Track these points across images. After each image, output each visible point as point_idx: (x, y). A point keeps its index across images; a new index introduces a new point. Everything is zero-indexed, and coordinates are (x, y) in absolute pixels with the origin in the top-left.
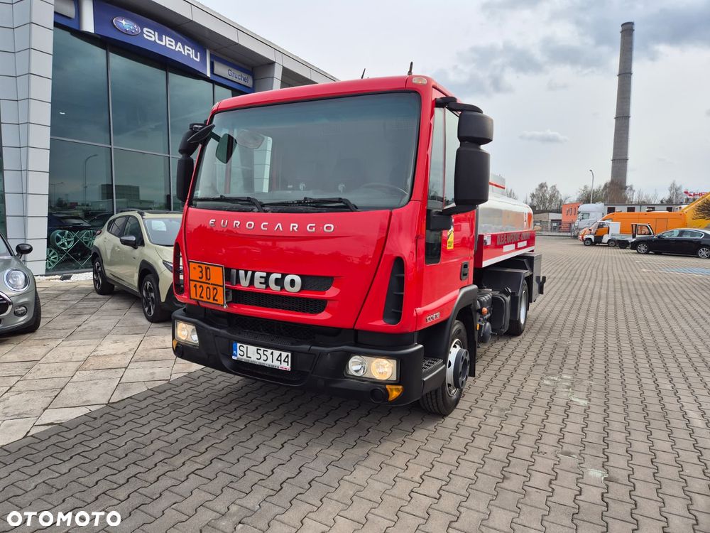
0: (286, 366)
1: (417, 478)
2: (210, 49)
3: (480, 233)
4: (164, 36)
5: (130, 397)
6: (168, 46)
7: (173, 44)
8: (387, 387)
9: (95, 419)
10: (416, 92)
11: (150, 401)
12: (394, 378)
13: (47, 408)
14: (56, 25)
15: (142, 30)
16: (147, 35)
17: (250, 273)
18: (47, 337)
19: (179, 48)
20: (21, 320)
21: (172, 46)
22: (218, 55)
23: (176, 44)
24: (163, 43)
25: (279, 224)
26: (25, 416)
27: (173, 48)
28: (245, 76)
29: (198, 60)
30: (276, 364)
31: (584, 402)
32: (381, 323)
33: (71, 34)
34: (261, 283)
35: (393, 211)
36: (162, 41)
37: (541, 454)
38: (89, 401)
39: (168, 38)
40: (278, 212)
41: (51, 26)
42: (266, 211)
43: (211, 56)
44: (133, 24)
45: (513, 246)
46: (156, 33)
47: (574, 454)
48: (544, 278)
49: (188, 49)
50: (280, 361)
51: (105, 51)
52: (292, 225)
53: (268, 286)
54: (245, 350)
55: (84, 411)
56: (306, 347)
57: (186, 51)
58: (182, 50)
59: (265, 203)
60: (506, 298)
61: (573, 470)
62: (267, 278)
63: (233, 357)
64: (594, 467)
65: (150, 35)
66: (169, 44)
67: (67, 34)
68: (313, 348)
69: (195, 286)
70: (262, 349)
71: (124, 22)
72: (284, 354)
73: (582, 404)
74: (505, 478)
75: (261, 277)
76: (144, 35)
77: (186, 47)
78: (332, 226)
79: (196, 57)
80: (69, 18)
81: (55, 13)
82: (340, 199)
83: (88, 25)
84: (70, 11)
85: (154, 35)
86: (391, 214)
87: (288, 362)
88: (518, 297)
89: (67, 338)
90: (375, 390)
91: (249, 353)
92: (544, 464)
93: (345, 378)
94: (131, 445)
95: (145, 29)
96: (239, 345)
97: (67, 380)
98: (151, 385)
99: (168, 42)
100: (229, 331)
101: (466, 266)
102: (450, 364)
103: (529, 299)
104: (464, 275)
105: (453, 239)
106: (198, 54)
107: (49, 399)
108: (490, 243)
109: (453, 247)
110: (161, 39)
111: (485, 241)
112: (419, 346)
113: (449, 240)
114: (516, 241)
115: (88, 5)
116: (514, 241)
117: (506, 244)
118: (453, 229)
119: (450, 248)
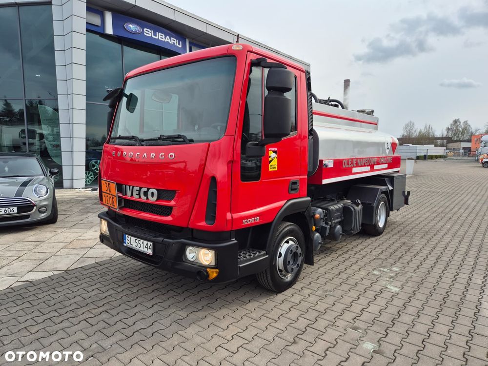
0: (150, 252)
1: (229, 337)
2: (188, 38)
3: (320, 158)
4: (157, 33)
5: (82, 267)
6: (160, 39)
7: (164, 37)
8: (208, 270)
9: (53, 279)
10: (234, 56)
11: (92, 270)
12: (213, 264)
13: (30, 271)
14: (88, 30)
15: (143, 30)
16: (147, 33)
17: (131, 187)
18: (60, 226)
19: (167, 39)
20: (43, 216)
22: (194, 42)
23: (165, 37)
24: (157, 38)
25: (145, 154)
26: (16, 275)
27: (164, 40)
29: (180, 46)
30: (145, 250)
31: (395, 290)
32: (203, 224)
33: (100, 36)
34: (137, 194)
35: (211, 143)
36: (156, 36)
37: (334, 328)
38: (56, 268)
39: (160, 34)
40: (149, 146)
41: (85, 32)
42: (142, 145)
43: (190, 43)
44: (137, 26)
45: (368, 168)
46: (152, 31)
47: (361, 329)
48: (409, 193)
49: (173, 40)
50: (147, 248)
51: (120, 45)
52: (152, 154)
53: (140, 197)
54: (129, 239)
55: (50, 274)
56: (161, 239)
57: (172, 41)
58: (169, 41)
59: (144, 139)
60: (356, 208)
61: (351, 342)
62: (139, 191)
63: (125, 245)
64: (371, 341)
65: (148, 33)
66: (161, 38)
67: (97, 36)
68: (165, 240)
69: (105, 196)
70: (138, 239)
71: (131, 26)
72: (149, 243)
73: (393, 291)
74: (295, 342)
75: (137, 190)
76: (145, 33)
77: (172, 38)
78: (173, 154)
79: (179, 44)
80: (98, 26)
81: (87, 23)
82: (179, 135)
83: (109, 30)
84: (96, 20)
85: (151, 33)
86: (209, 145)
87: (151, 249)
88: (373, 207)
89: (71, 227)
90: (199, 272)
91: (132, 242)
92: (332, 334)
93: (184, 262)
94: (62, 298)
95: (145, 29)
96: (127, 236)
97: (53, 254)
98: (98, 260)
99: (160, 36)
100: (122, 227)
101: (295, 183)
102: (280, 255)
103: (390, 208)
104: (292, 190)
105: (276, 163)
106: (181, 42)
107: (35, 266)
108: (333, 166)
109: (276, 169)
110: (155, 35)
111: (325, 164)
112: (234, 241)
113: (271, 164)
114: (371, 164)
115: (109, 17)
116: (368, 164)
117: (357, 166)
118: (276, 156)
119: (273, 170)
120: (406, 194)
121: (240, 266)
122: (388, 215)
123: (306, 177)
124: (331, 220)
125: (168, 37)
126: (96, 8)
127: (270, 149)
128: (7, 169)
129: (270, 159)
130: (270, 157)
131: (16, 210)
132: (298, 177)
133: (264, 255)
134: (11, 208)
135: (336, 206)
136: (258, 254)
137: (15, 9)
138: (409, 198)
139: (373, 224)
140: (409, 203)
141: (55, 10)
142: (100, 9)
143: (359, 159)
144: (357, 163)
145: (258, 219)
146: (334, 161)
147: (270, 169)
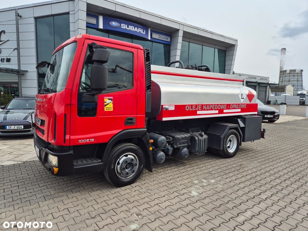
2: (150, 28)
4: (129, 26)
6: (131, 29)
7: (133, 28)
8: (54, 168)
9: (14, 166)
10: (77, 42)
12: (57, 165)
13: (9, 160)
14: (87, 27)
16: (123, 27)
19: (136, 29)
21: (133, 29)
22: (154, 30)
23: (134, 29)
24: (129, 29)
27: (133, 30)
28: (166, 37)
29: (144, 33)
31: (195, 194)
32: (53, 141)
33: (96, 30)
36: (129, 28)
37: (126, 212)
38: (22, 160)
39: (131, 26)
41: (85, 28)
43: (151, 31)
45: (216, 112)
46: (126, 25)
47: (142, 215)
48: (264, 130)
49: (140, 30)
51: (108, 34)
55: (16, 163)
57: (139, 30)
58: (137, 30)
60: (200, 138)
65: (124, 26)
66: (132, 29)
68: (43, 148)
71: (113, 23)
72: (39, 150)
73: (192, 195)
74: (94, 218)
76: (122, 27)
77: (139, 29)
80: (95, 24)
81: (87, 23)
83: (101, 26)
84: (93, 21)
85: (126, 26)
86: (56, 94)
87: (39, 153)
88: (221, 138)
92: (120, 216)
93: (48, 162)
95: (122, 24)
101: (132, 119)
102: (118, 163)
103: (241, 139)
104: (127, 123)
105: (112, 106)
106: (145, 31)
107: (14, 158)
108: (174, 109)
109: (112, 110)
110: (128, 27)
111: (165, 108)
112: (71, 152)
113: (107, 106)
114: (219, 109)
115: (101, 19)
116: (217, 109)
117: (202, 110)
118: (112, 102)
119: (109, 110)
120: (262, 130)
121: (75, 168)
122: (239, 144)
123: (144, 115)
124: (176, 144)
125: (136, 28)
126: (94, 14)
127: (105, 98)
128: (27, 105)
129: (105, 104)
130: (106, 102)
131: (22, 127)
132: (136, 115)
133: (99, 162)
134: (20, 126)
135: (182, 136)
136: (95, 161)
137: (52, 18)
138: (265, 133)
139: (221, 149)
140: (265, 137)
141: (71, 16)
142: (96, 15)
143: (205, 105)
144: (202, 107)
145: (92, 140)
146: (176, 106)
147: (105, 110)
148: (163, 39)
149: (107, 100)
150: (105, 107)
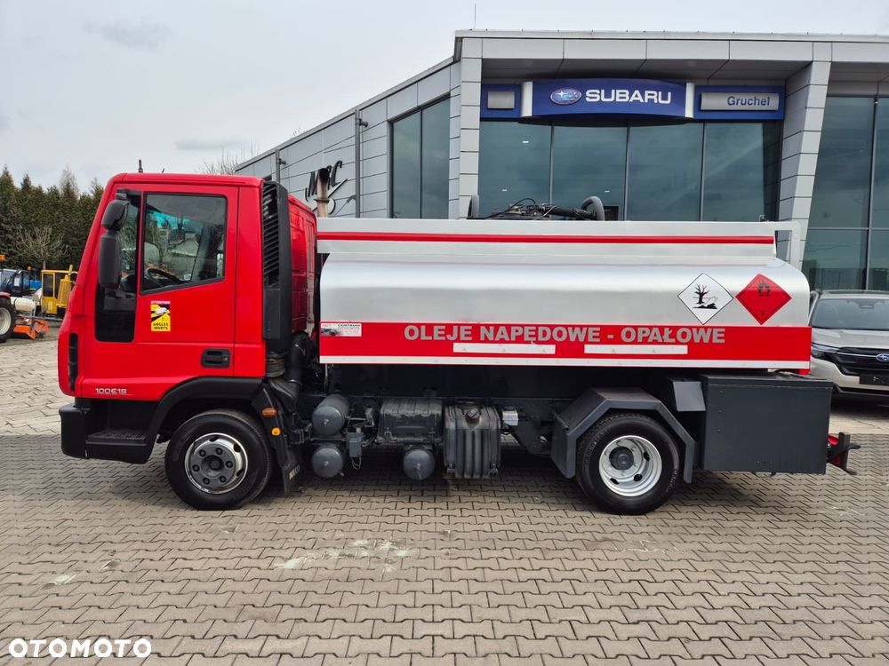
2: (692, 80)
4: (613, 91)
6: (618, 100)
7: (627, 95)
15: (584, 94)
16: (590, 98)
19: (637, 96)
21: (625, 98)
22: (709, 83)
23: (631, 95)
24: (612, 99)
27: (626, 100)
28: (761, 97)
29: (668, 102)
36: (610, 97)
37: (108, 554)
39: (618, 91)
41: (478, 125)
43: (697, 88)
44: (572, 91)
46: (603, 91)
49: (650, 94)
51: (549, 127)
57: (647, 97)
58: (640, 98)
61: (72, 569)
65: (595, 96)
71: (562, 94)
76: (587, 99)
77: (647, 92)
79: (664, 98)
80: (509, 109)
83: (527, 112)
84: (505, 101)
85: (600, 94)
88: (567, 438)
95: (587, 92)
99: (618, 96)
104: (208, 362)
106: (669, 94)
110: (608, 95)
111: (327, 331)
112: (81, 411)
114: (560, 340)
115: (528, 90)
116: (546, 339)
117: (476, 340)
118: (168, 312)
119: (161, 330)
121: (88, 443)
125: (637, 92)
136: (134, 437)
137: (417, 115)
141: (452, 103)
142: (516, 82)
143: (487, 326)
144: (475, 333)
145: (123, 391)
146: (365, 326)
147: (153, 329)
148: (746, 107)
149: (157, 309)
150: (152, 323)
